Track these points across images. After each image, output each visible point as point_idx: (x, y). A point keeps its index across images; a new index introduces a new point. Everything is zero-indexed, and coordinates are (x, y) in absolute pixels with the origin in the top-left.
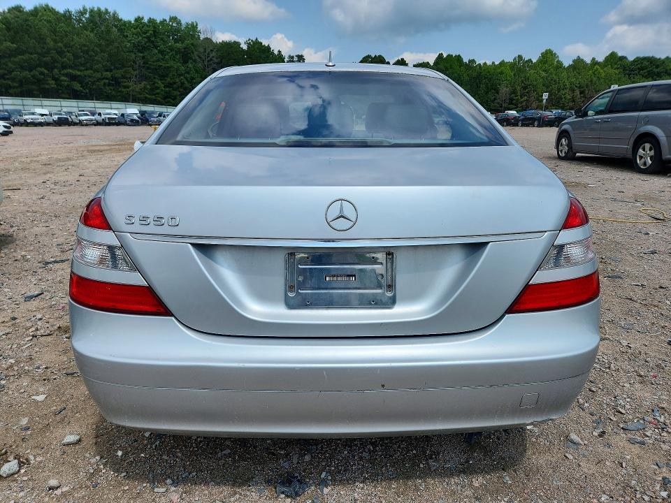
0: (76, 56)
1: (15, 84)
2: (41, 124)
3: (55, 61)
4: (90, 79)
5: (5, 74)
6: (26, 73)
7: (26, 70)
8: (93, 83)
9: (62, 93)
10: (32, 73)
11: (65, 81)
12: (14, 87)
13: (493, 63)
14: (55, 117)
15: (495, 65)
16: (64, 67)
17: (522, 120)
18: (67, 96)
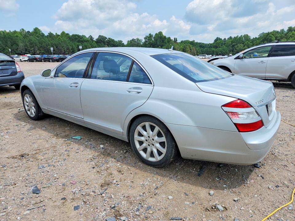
13: (10, 31)
15: (11, 32)
17: (44, 59)
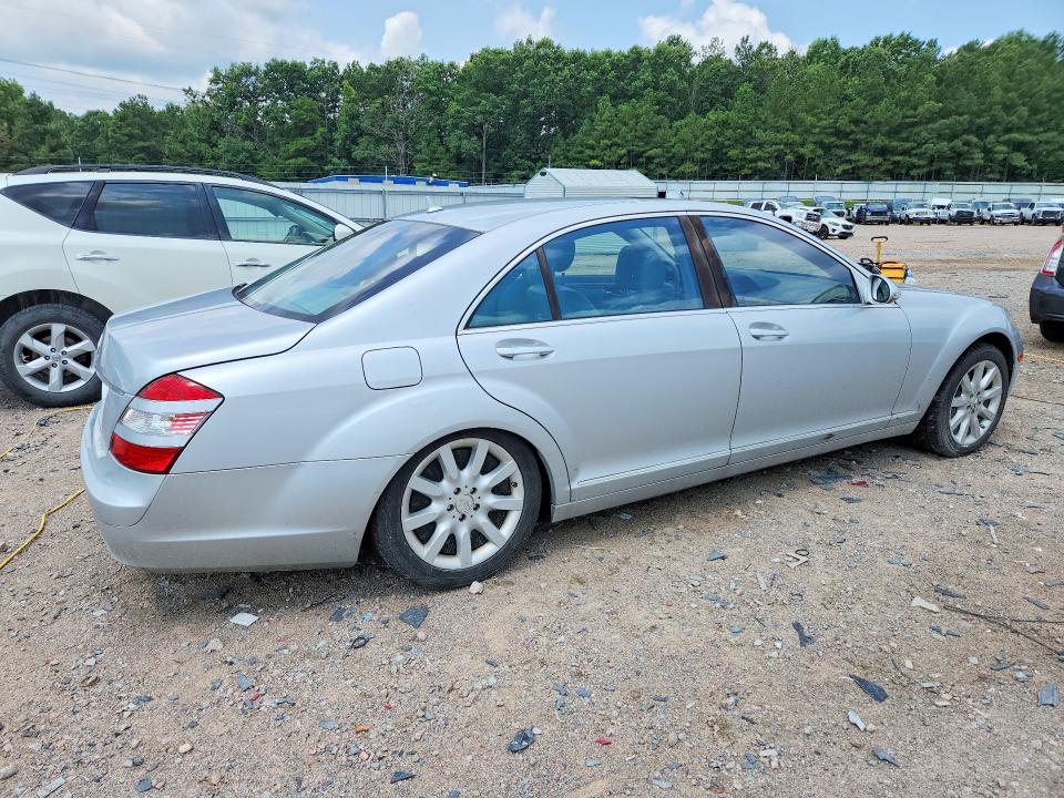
0: (1034, 111)
1: (922, 163)
2: (928, 222)
3: (995, 122)
4: (1046, 147)
5: (913, 149)
6: (944, 146)
7: (945, 140)
8: (1049, 153)
9: (992, 172)
10: (952, 145)
11: (1001, 152)
12: (919, 167)
14: (953, 212)
16: (1008, 130)
18: (997, 176)
